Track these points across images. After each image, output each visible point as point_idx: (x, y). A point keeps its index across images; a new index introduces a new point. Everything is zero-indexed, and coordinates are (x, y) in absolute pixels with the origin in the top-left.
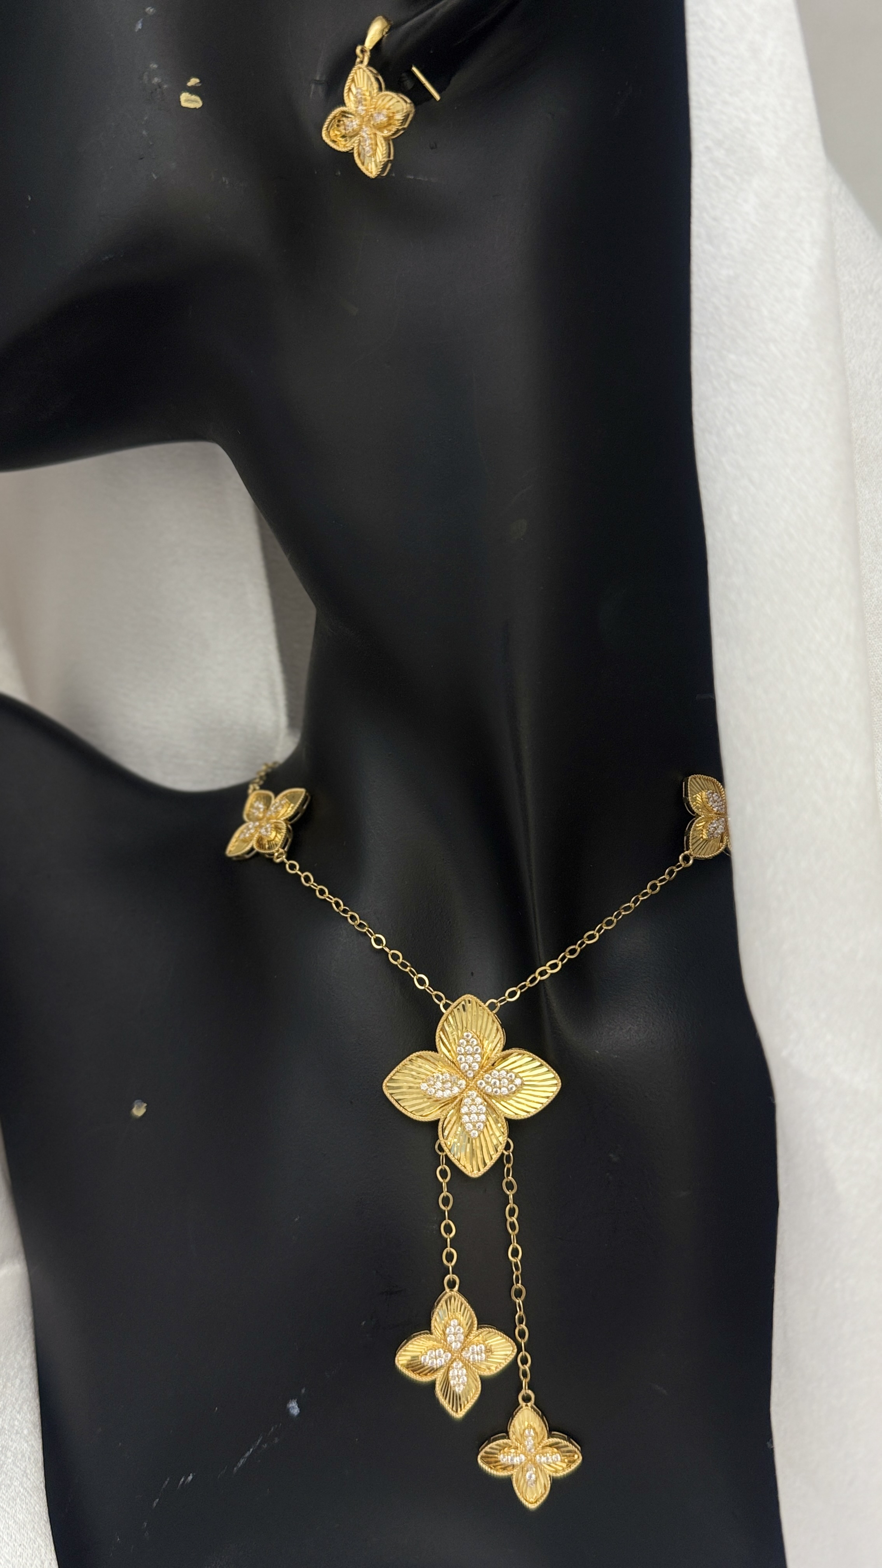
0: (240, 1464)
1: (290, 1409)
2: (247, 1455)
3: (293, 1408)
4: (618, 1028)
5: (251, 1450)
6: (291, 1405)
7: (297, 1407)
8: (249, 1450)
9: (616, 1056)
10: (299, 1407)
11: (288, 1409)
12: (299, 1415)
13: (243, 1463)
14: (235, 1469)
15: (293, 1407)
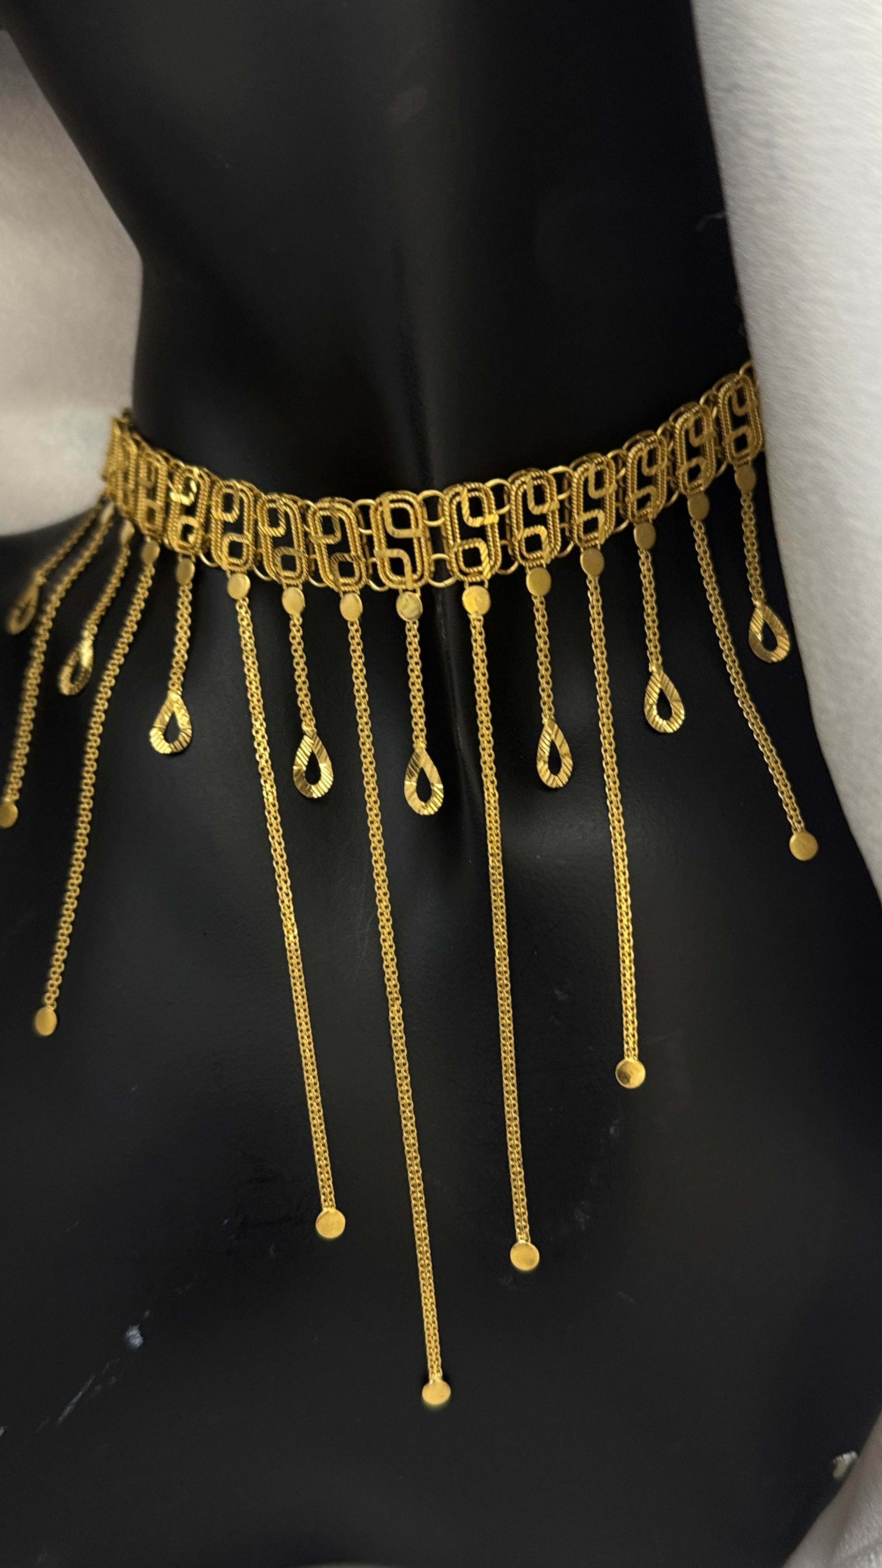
0: (66, 1413)
1: (131, 1339)
2: (75, 1400)
4: (567, 825)
5: (80, 1394)
6: (131, 1333)
7: (139, 1335)
8: (77, 1394)
9: (564, 862)
10: (142, 1335)
11: (129, 1338)
12: (143, 1345)
13: (70, 1410)
14: (61, 1418)
15: (134, 1336)
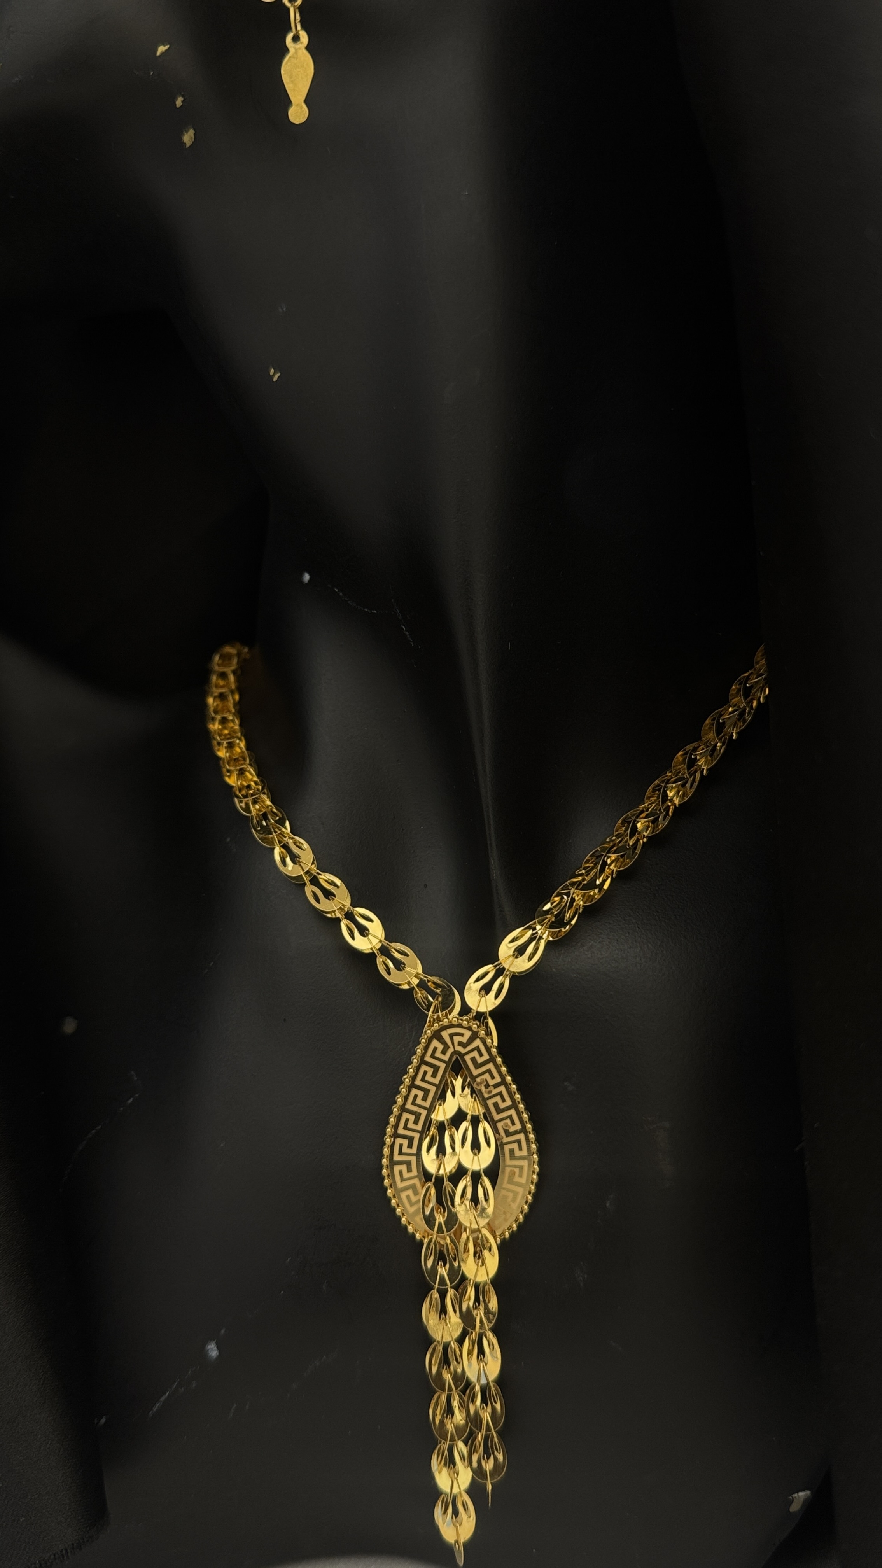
0: (155, 1409)
3: (212, 1350)
12: (218, 1357)
13: (158, 1406)
